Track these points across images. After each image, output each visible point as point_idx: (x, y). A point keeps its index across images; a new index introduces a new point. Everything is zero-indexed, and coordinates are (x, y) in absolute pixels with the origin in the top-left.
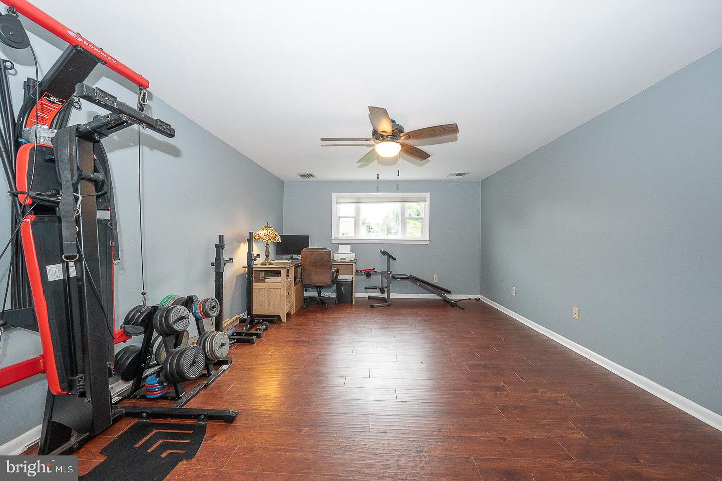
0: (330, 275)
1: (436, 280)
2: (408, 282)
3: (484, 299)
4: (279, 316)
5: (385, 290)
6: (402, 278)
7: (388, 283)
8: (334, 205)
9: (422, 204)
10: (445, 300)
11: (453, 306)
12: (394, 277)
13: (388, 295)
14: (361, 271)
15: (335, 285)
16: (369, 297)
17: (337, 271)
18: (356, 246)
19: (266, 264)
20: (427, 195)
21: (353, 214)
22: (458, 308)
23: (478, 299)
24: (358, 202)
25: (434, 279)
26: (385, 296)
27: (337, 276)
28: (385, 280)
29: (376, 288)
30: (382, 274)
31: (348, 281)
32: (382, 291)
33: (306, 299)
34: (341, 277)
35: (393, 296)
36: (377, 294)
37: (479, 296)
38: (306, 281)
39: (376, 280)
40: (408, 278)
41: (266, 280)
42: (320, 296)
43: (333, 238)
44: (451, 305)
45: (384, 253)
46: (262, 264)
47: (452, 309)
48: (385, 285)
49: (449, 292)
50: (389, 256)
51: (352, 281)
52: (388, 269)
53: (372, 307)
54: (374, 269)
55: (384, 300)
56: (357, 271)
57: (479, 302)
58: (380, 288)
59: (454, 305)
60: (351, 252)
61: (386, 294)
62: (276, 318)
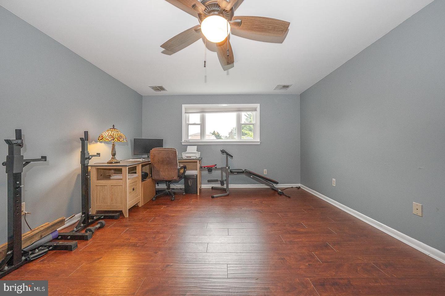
0: (177, 171)
1: (265, 173)
2: (243, 176)
3: (303, 187)
4: (121, 212)
5: (225, 182)
6: (238, 173)
7: (227, 177)
8: (184, 115)
9: (254, 113)
10: (273, 189)
11: (281, 195)
12: (232, 172)
13: (227, 186)
14: (205, 167)
15: (183, 180)
16: (212, 188)
17: (185, 167)
18: (201, 147)
19: (112, 163)
20: (258, 106)
21: (198, 122)
22: (284, 197)
23: (299, 188)
24: (203, 111)
25: (264, 172)
26: (225, 186)
27: (184, 172)
28: (224, 174)
29: (217, 181)
30: (222, 169)
31: (194, 176)
32: (222, 183)
33: (158, 191)
34: (188, 173)
35: (231, 186)
36: (218, 185)
37: (299, 185)
38: (155, 177)
39: (216, 174)
40: (243, 172)
41: (112, 177)
42: (170, 189)
43: (183, 141)
44: (278, 194)
45: (223, 152)
46: (108, 163)
47: (280, 197)
48: (224, 178)
49: (277, 183)
50: (228, 154)
51: (197, 176)
52: (227, 165)
53: (213, 197)
54: (216, 165)
55: (224, 190)
56: (201, 167)
57: (300, 190)
58: (221, 181)
59: (281, 193)
60: (197, 152)
61: (225, 185)
62: (118, 214)
